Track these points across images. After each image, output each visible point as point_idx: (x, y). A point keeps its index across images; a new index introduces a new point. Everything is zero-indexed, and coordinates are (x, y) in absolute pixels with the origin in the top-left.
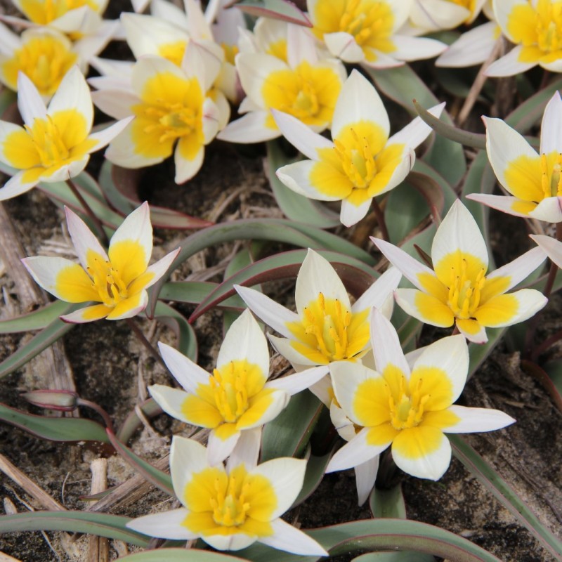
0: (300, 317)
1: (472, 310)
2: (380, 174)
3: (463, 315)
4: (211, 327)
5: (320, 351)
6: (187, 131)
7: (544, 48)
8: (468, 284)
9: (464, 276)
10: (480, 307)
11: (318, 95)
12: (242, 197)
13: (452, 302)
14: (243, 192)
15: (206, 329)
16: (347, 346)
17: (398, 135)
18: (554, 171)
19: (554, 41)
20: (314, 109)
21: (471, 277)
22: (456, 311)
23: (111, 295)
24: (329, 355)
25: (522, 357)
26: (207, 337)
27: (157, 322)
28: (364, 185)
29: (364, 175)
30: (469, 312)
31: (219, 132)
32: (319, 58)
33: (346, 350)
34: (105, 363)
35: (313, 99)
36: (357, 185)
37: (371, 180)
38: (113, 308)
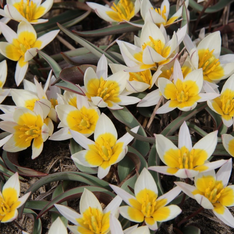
0: (82, 216)
1: (152, 213)
2: (114, 155)
3: (148, 216)
4: (48, 216)
5: (90, 230)
6: (37, 136)
7: (179, 101)
8: (149, 204)
9: (148, 200)
10: (155, 212)
11: (89, 120)
12: (60, 161)
13: (143, 210)
14: (61, 159)
15: (45, 217)
16: (101, 228)
17: (121, 139)
18: (184, 156)
19: (183, 98)
20: (88, 125)
21: (151, 200)
22: (145, 214)
23: (3, 211)
24: (94, 231)
25: (174, 226)
26: (46, 220)
27: (25, 216)
28: (108, 160)
29: (107, 155)
30: (150, 214)
31: (49, 137)
32: (90, 106)
33: (101, 229)
34: (4, 232)
35: (88, 122)
36: (105, 159)
37: (111, 157)
38: (4, 216)
